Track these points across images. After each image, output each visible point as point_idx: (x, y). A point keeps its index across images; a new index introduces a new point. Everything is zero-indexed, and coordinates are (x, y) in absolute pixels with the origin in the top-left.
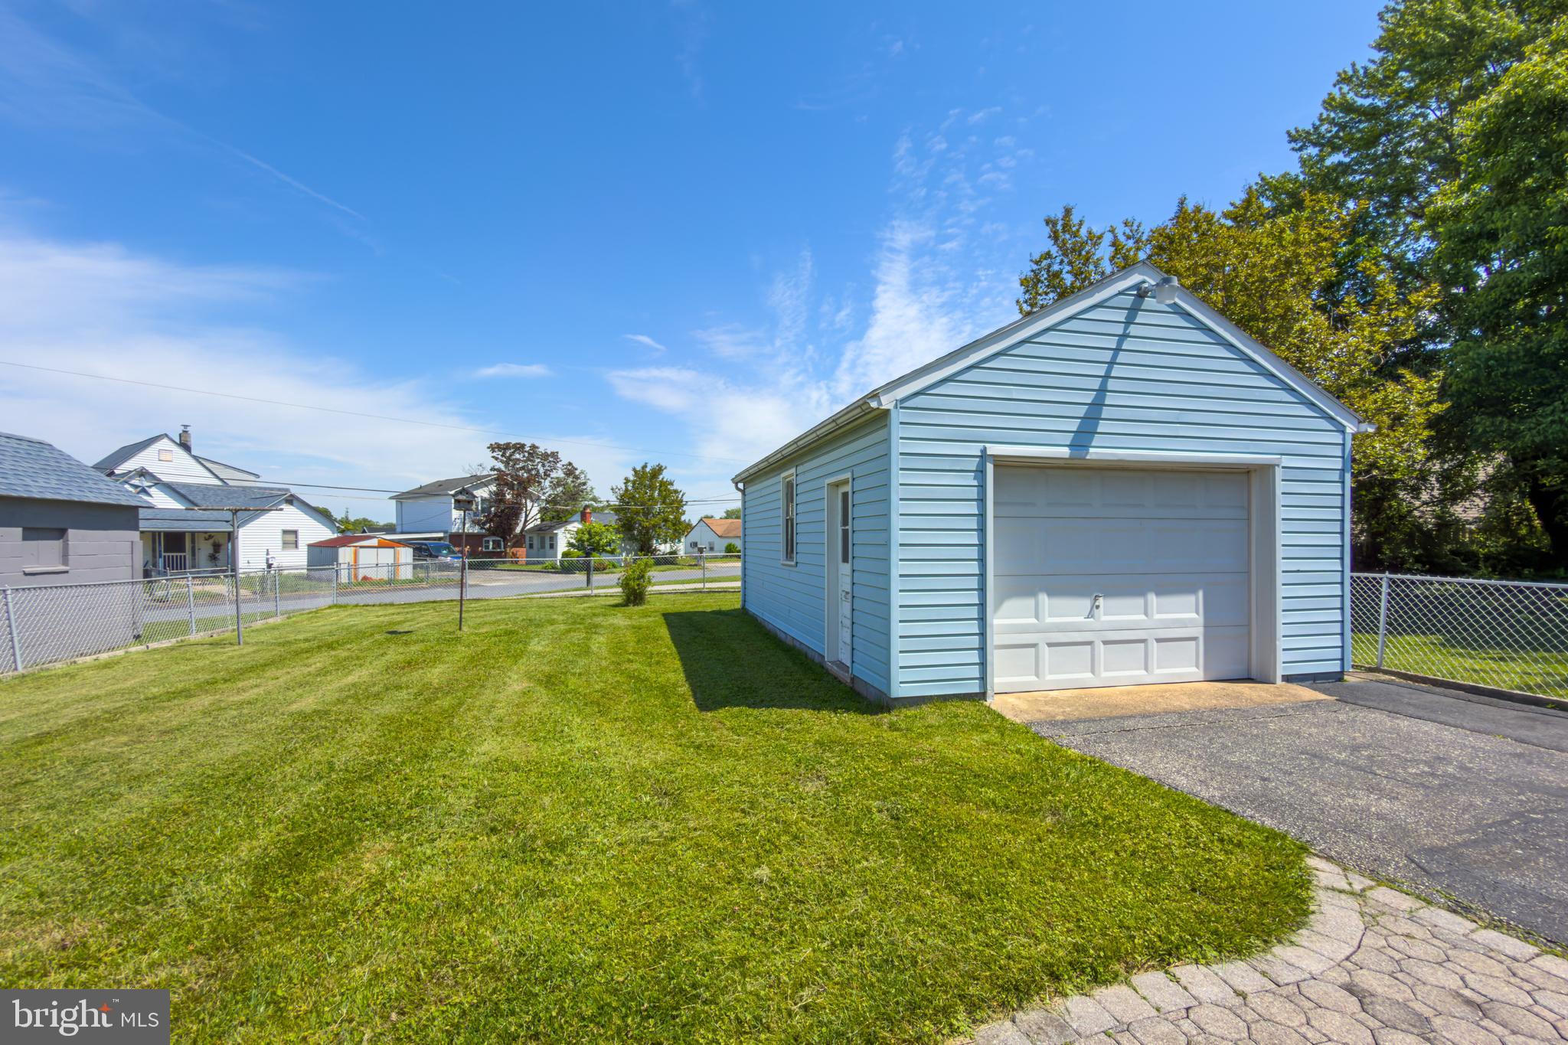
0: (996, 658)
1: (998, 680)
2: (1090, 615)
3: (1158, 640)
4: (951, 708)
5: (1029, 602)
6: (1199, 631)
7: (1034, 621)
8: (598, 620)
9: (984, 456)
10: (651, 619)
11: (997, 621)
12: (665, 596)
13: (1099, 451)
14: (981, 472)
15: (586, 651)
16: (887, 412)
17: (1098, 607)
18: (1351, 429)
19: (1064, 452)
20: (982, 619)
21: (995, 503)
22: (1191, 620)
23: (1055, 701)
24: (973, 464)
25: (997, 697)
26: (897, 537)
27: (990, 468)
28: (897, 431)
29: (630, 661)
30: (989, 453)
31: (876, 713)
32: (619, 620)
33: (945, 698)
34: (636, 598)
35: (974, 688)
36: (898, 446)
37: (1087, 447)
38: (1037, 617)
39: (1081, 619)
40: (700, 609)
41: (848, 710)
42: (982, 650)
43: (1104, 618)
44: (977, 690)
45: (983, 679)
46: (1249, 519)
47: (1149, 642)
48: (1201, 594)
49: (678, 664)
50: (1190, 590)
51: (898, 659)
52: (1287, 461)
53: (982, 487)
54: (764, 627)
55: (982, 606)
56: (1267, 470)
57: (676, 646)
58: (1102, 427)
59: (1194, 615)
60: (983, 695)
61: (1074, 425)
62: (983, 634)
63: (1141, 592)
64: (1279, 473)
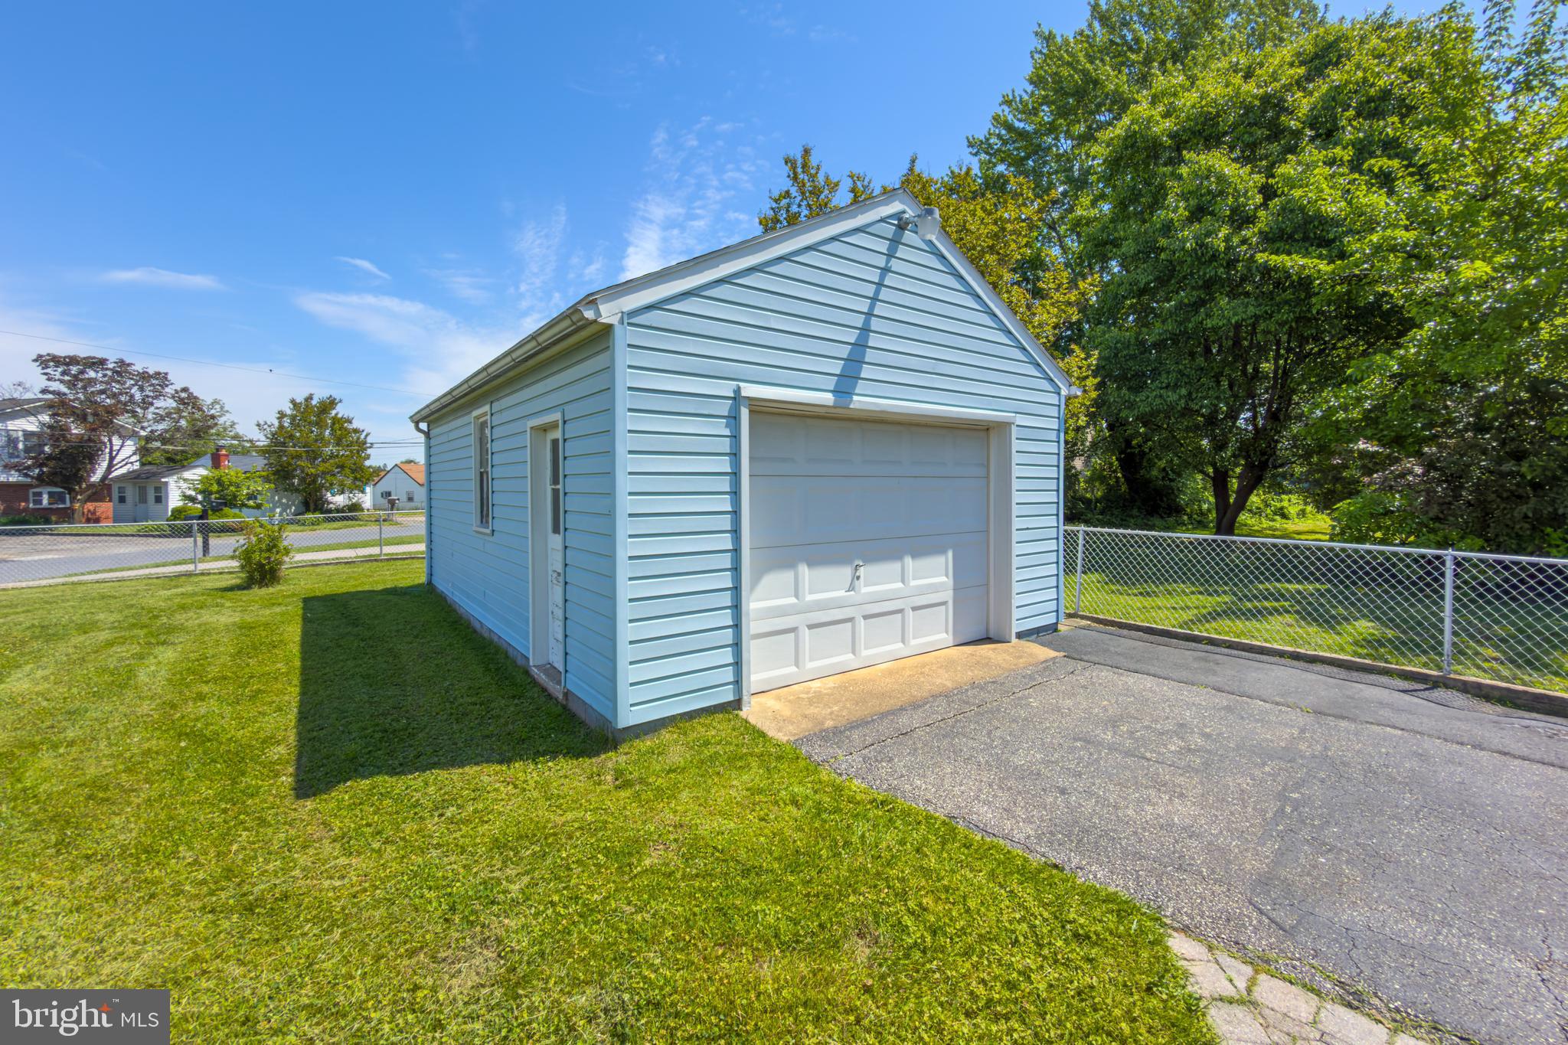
0: (753, 651)
1: (756, 677)
2: (851, 588)
3: (914, 609)
4: (699, 730)
5: (787, 576)
6: (948, 595)
7: (793, 600)
8: (180, 618)
9: (737, 398)
10: (278, 610)
11: (754, 604)
12: (318, 569)
13: (862, 400)
14: (734, 418)
16: (608, 328)
17: (858, 578)
18: (1064, 392)
19: (828, 398)
20: (736, 607)
21: (751, 458)
22: (942, 584)
23: (817, 698)
24: (724, 408)
25: (755, 700)
26: (626, 504)
27: (745, 413)
28: (623, 357)
29: (201, 697)
30: (743, 394)
31: (597, 754)
32: (225, 616)
33: (690, 716)
34: (263, 578)
35: (727, 695)
36: (625, 378)
37: (850, 394)
38: (797, 596)
39: (842, 593)
40: (367, 588)
41: (554, 755)
42: (737, 646)
43: (864, 590)
44: (731, 698)
45: (738, 683)
46: (988, 477)
47: (906, 611)
48: (950, 554)
49: (292, 694)
50: (940, 550)
51: (628, 673)
52: (1021, 420)
53: (735, 437)
54: (455, 611)
55: (736, 590)
56: (1004, 427)
57: (303, 659)
58: (866, 372)
59: (944, 579)
60: (737, 704)
61: (836, 367)
62: (737, 626)
63: (896, 556)
64: (1015, 435)
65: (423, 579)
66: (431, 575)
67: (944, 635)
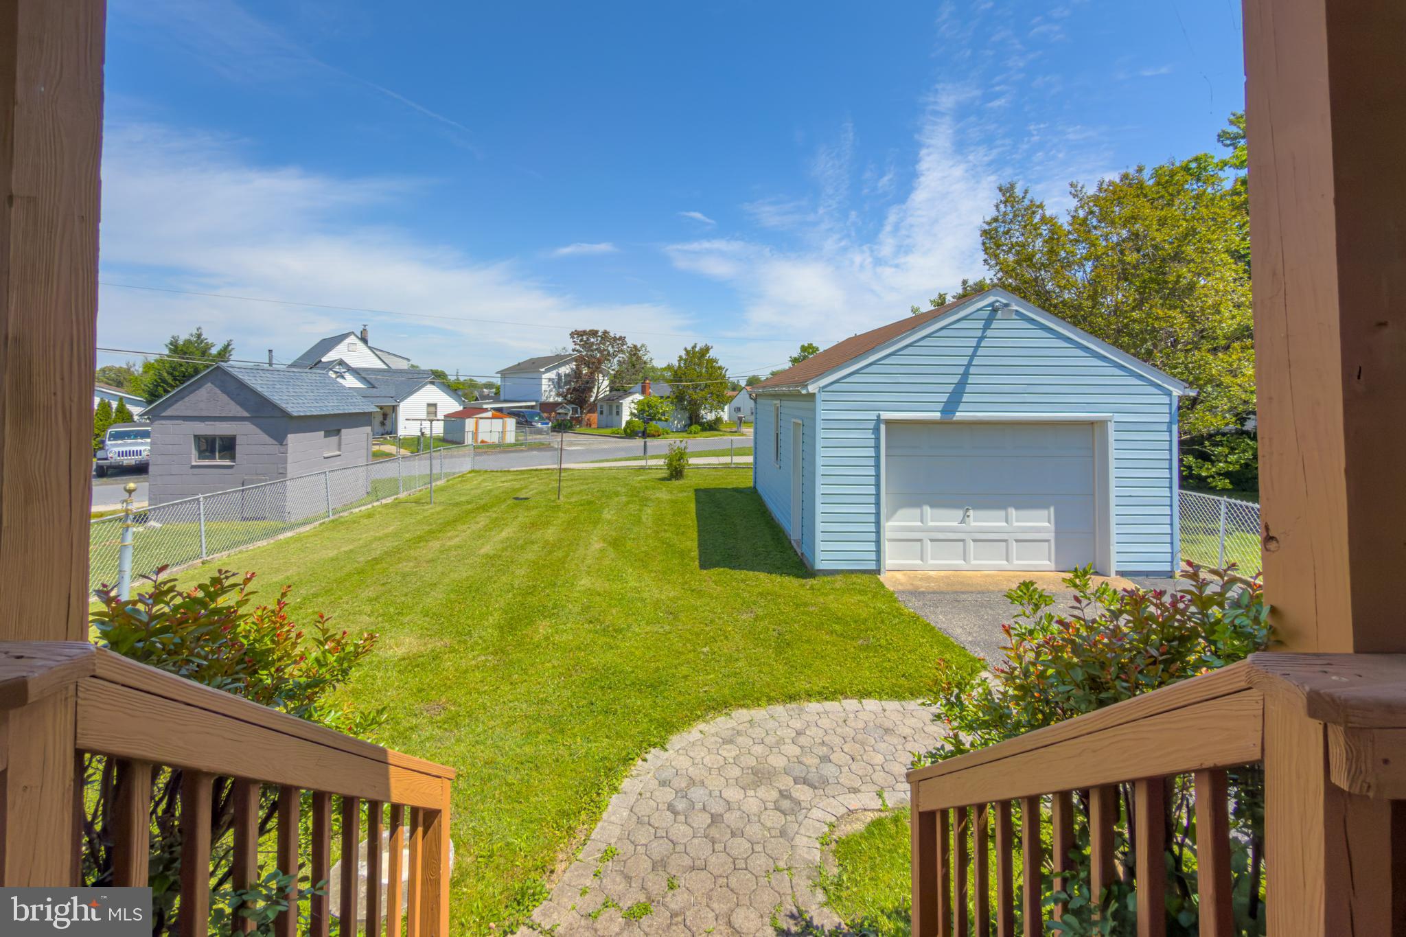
0: (887, 547)
1: (889, 562)
2: (963, 521)
3: (1017, 541)
4: (854, 578)
5: (917, 511)
6: (1051, 536)
7: (920, 524)
8: (649, 493)
9: (878, 420)
10: (685, 494)
11: (890, 526)
12: (700, 471)
13: (959, 415)
14: (876, 430)
15: (639, 521)
16: (814, 395)
17: (968, 516)
18: (1177, 393)
19: (937, 415)
20: (878, 523)
21: (887, 448)
22: (1044, 528)
23: (928, 579)
24: (871, 425)
25: (889, 574)
26: (820, 470)
27: (883, 427)
28: (820, 406)
29: (665, 531)
30: (882, 418)
31: (806, 578)
32: (663, 494)
33: (852, 572)
34: (677, 474)
35: (872, 566)
36: (821, 415)
37: (954, 412)
38: (922, 521)
39: (955, 524)
40: (724, 486)
41: (789, 574)
42: (878, 542)
43: (973, 524)
44: (874, 568)
45: (878, 561)
46: (1093, 457)
47: (1009, 541)
48: (1052, 509)
49: (695, 535)
50: (1046, 507)
51: (820, 546)
52: (1118, 417)
53: (877, 439)
55: (878, 514)
56: (1103, 423)
57: (698, 521)
58: (966, 398)
59: (1047, 524)
60: (878, 572)
61: (944, 398)
62: (878, 532)
63: (1003, 507)
64: (1111, 427)
65: (751, 484)
66: (755, 482)
67: (1048, 562)
